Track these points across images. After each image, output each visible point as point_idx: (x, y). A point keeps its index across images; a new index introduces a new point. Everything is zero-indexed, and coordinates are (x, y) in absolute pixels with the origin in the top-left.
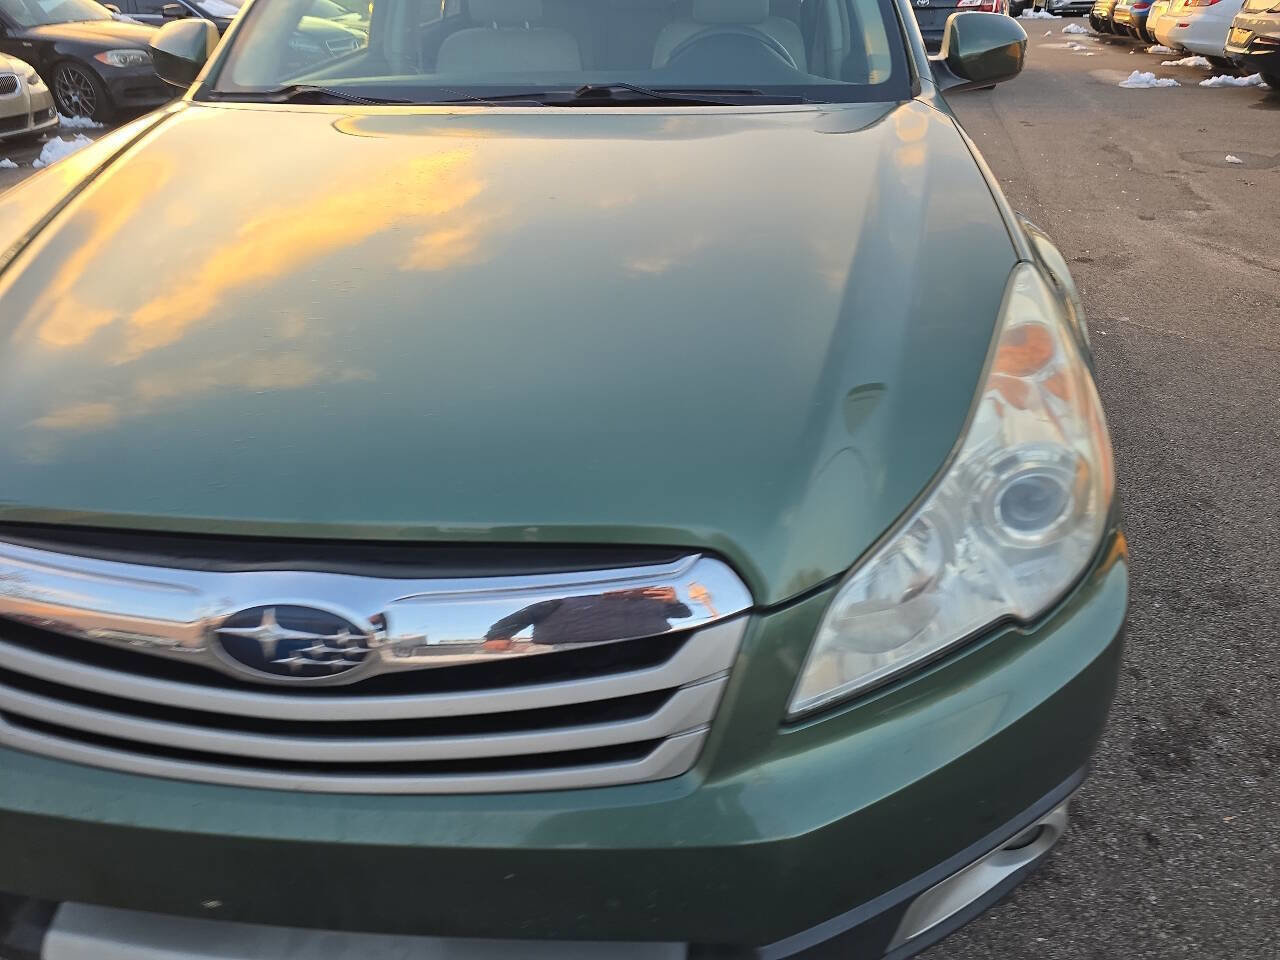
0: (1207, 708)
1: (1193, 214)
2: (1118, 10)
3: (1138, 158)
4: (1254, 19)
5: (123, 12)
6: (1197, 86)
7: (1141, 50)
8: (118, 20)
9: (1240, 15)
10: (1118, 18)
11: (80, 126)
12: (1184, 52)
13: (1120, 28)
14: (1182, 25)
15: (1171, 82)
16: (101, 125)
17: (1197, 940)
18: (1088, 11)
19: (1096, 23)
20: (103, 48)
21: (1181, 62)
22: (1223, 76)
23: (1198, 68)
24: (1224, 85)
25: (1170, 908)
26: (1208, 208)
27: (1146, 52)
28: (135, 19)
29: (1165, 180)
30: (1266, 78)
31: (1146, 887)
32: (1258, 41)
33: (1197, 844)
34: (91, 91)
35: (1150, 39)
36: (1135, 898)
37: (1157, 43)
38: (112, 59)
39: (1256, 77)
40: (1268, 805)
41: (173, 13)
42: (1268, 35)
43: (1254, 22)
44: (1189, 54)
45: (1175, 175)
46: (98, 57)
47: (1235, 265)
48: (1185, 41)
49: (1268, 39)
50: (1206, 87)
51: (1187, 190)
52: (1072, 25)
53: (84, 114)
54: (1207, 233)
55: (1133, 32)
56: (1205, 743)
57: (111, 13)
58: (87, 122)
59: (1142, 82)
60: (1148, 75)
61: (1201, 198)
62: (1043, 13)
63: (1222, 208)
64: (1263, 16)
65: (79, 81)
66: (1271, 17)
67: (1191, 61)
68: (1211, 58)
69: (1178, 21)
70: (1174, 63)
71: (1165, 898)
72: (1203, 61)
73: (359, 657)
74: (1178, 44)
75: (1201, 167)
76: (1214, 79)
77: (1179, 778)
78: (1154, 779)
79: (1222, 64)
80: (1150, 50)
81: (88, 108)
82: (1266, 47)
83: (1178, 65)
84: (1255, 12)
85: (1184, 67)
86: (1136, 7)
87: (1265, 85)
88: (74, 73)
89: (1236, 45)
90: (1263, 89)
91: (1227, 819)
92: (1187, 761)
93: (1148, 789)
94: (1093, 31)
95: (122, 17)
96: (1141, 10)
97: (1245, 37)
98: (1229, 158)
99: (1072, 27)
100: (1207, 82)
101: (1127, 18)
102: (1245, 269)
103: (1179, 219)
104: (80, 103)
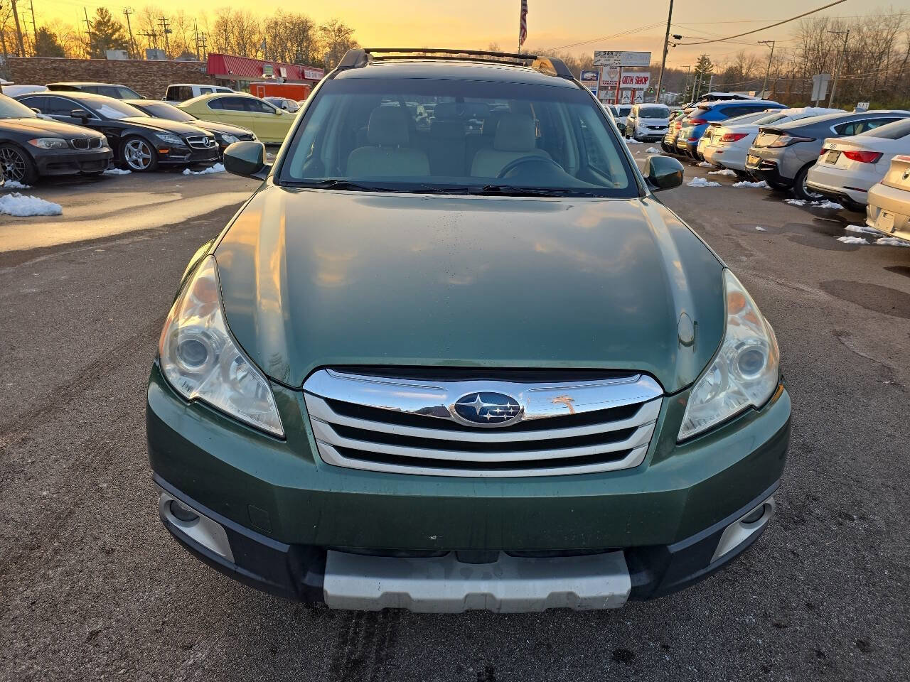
0: (807, 497)
1: (744, 259)
2: (680, 141)
3: (708, 227)
4: (761, 151)
5: (43, 113)
6: (731, 187)
7: (694, 165)
8: (42, 118)
9: (752, 148)
10: (679, 145)
11: (12, 187)
12: (720, 166)
13: (680, 151)
14: (719, 152)
15: (716, 184)
16: (28, 187)
17: (825, 593)
18: (659, 140)
19: (665, 147)
20: (35, 136)
21: (719, 172)
22: (745, 182)
23: (729, 176)
24: (746, 187)
25: (811, 581)
26: (752, 255)
27: (697, 166)
28: (53, 118)
29: (726, 240)
30: (769, 183)
31: (797, 573)
32: (763, 163)
33: (816, 555)
34: (22, 164)
35: (700, 158)
36: (793, 578)
37: (704, 160)
38: (40, 144)
39: (763, 183)
40: (845, 537)
41: (78, 115)
42: (769, 160)
43: (761, 152)
44: (724, 168)
45: (731, 237)
46: (31, 142)
47: (772, 285)
48: (721, 161)
49: (769, 162)
50: (736, 188)
51: (738, 245)
52: (651, 148)
53: (15, 179)
54: (754, 269)
55: (688, 153)
56: (810, 513)
57: (35, 113)
58: (17, 184)
59: (700, 183)
60: (703, 180)
61: (748, 250)
62: (632, 140)
63: (761, 256)
64: (765, 149)
65: (14, 157)
66: (770, 150)
67: (725, 172)
68: (736, 171)
69: (716, 149)
70: (715, 173)
71: (807, 577)
72: (732, 172)
73: (514, 414)
74: (719, 162)
75: (744, 233)
76: (740, 183)
77: (801, 527)
78: (789, 529)
79: (742, 175)
80: (700, 164)
81: (19, 175)
82: (768, 167)
83: (717, 174)
84: (760, 147)
85: (721, 175)
86: (690, 140)
87: (768, 187)
88: (11, 152)
89: (752, 165)
90: (767, 189)
91: (827, 544)
92: (803, 520)
93: (788, 533)
94: (663, 152)
95: (43, 116)
96: (694, 142)
97: (756, 160)
98: (758, 228)
99: (651, 149)
100: (737, 185)
101: (685, 146)
102: (779, 288)
103: (738, 261)
104: (13, 171)
